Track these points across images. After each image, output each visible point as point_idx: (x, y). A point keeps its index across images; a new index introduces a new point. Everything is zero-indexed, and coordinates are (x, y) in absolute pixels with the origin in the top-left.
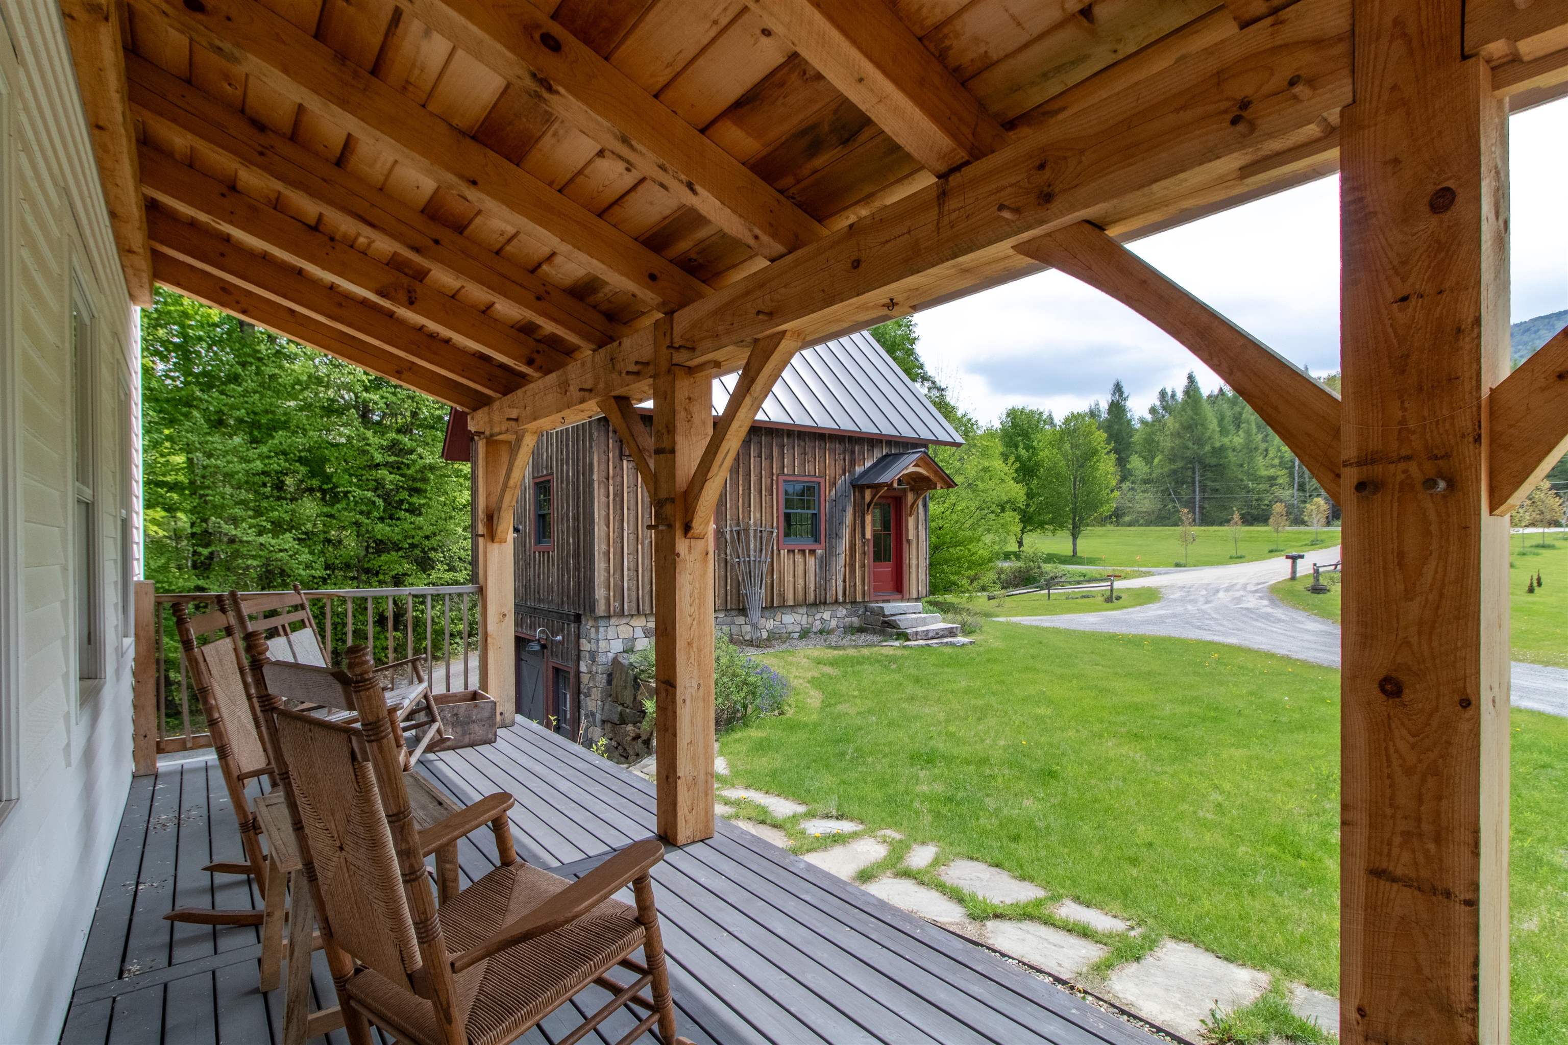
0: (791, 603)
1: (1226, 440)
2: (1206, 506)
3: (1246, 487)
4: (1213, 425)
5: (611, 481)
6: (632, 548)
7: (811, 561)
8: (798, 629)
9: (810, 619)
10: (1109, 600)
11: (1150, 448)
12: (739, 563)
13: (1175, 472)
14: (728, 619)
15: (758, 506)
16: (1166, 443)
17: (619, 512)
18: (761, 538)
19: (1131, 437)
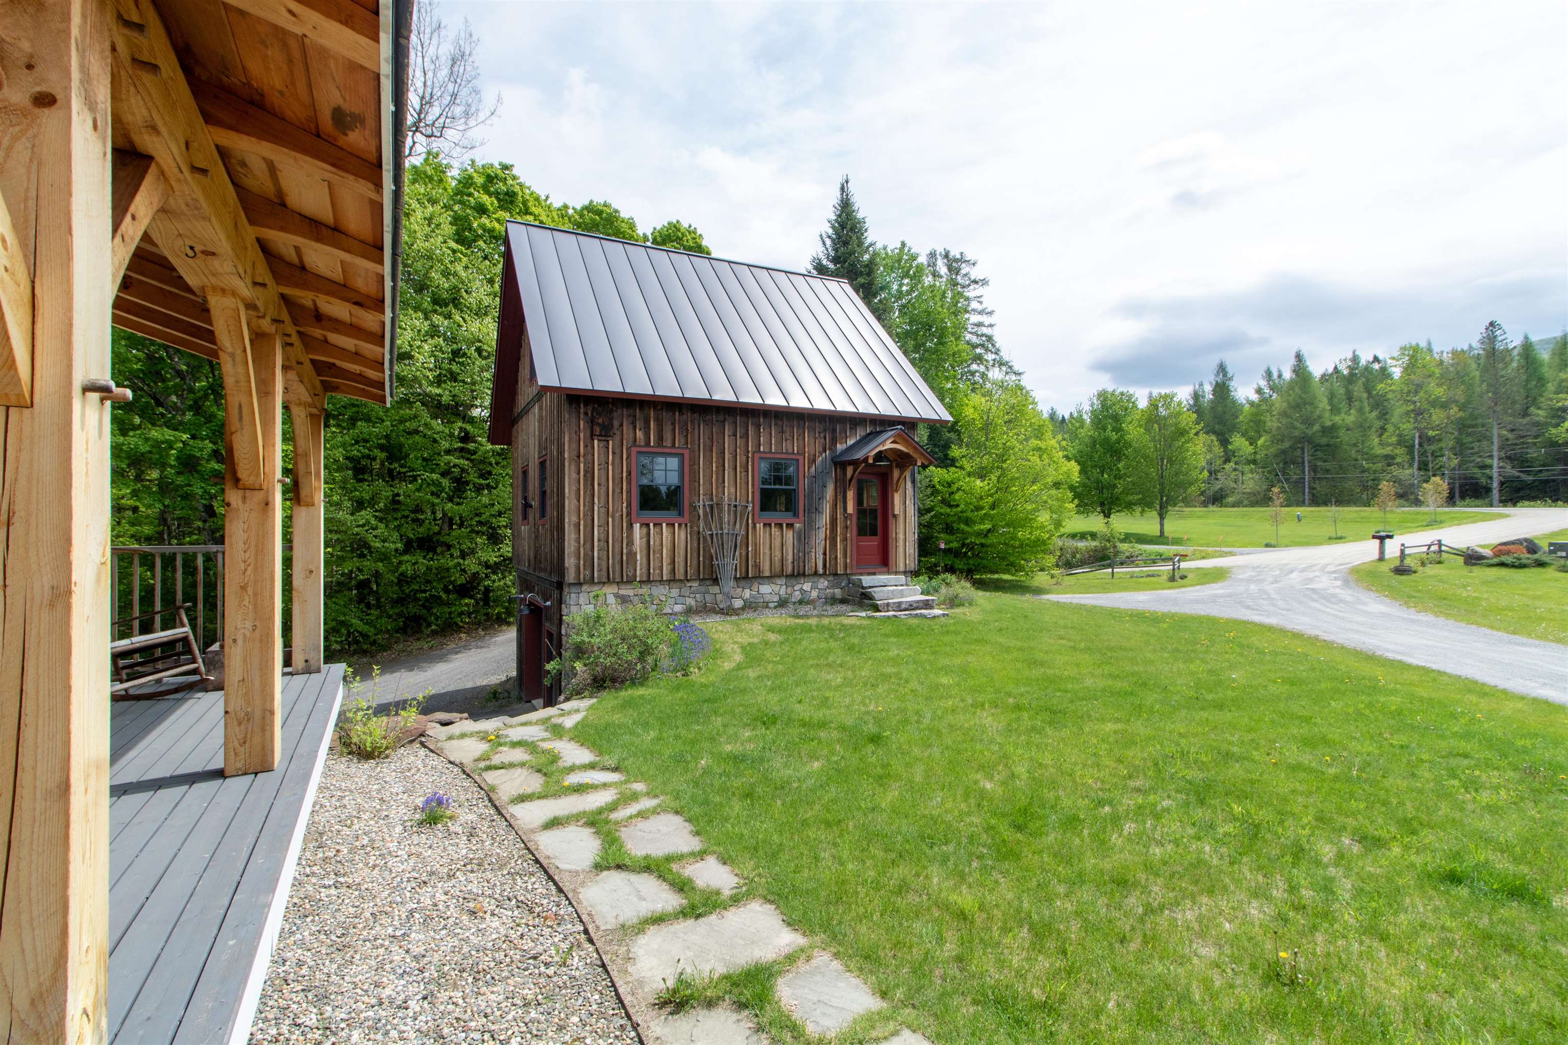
0: (767, 574)
1: (1337, 419)
2: (1316, 486)
3: (1362, 466)
4: (1323, 404)
5: (582, 459)
6: (602, 521)
7: (789, 535)
8: (776, 599)
9: (789, 590)
10: (1172, 579)
11: (1256, 427)
12: (712, 535)
13: (1283, 452)
14: (703, 589)
15: (732, 482)
16: (1272, 423)
17: (590, 487)
18: (735, 512)
19: (1237, 417)
